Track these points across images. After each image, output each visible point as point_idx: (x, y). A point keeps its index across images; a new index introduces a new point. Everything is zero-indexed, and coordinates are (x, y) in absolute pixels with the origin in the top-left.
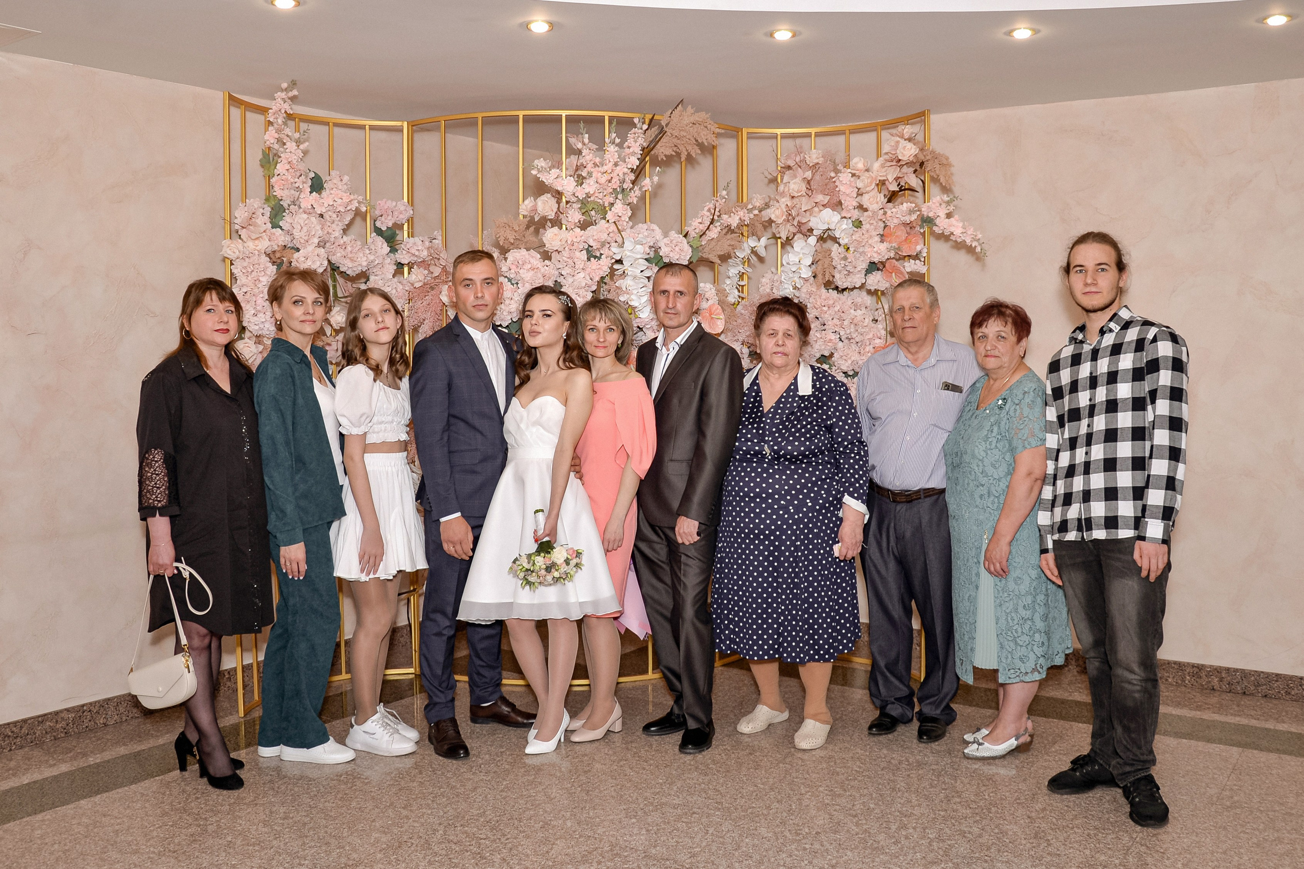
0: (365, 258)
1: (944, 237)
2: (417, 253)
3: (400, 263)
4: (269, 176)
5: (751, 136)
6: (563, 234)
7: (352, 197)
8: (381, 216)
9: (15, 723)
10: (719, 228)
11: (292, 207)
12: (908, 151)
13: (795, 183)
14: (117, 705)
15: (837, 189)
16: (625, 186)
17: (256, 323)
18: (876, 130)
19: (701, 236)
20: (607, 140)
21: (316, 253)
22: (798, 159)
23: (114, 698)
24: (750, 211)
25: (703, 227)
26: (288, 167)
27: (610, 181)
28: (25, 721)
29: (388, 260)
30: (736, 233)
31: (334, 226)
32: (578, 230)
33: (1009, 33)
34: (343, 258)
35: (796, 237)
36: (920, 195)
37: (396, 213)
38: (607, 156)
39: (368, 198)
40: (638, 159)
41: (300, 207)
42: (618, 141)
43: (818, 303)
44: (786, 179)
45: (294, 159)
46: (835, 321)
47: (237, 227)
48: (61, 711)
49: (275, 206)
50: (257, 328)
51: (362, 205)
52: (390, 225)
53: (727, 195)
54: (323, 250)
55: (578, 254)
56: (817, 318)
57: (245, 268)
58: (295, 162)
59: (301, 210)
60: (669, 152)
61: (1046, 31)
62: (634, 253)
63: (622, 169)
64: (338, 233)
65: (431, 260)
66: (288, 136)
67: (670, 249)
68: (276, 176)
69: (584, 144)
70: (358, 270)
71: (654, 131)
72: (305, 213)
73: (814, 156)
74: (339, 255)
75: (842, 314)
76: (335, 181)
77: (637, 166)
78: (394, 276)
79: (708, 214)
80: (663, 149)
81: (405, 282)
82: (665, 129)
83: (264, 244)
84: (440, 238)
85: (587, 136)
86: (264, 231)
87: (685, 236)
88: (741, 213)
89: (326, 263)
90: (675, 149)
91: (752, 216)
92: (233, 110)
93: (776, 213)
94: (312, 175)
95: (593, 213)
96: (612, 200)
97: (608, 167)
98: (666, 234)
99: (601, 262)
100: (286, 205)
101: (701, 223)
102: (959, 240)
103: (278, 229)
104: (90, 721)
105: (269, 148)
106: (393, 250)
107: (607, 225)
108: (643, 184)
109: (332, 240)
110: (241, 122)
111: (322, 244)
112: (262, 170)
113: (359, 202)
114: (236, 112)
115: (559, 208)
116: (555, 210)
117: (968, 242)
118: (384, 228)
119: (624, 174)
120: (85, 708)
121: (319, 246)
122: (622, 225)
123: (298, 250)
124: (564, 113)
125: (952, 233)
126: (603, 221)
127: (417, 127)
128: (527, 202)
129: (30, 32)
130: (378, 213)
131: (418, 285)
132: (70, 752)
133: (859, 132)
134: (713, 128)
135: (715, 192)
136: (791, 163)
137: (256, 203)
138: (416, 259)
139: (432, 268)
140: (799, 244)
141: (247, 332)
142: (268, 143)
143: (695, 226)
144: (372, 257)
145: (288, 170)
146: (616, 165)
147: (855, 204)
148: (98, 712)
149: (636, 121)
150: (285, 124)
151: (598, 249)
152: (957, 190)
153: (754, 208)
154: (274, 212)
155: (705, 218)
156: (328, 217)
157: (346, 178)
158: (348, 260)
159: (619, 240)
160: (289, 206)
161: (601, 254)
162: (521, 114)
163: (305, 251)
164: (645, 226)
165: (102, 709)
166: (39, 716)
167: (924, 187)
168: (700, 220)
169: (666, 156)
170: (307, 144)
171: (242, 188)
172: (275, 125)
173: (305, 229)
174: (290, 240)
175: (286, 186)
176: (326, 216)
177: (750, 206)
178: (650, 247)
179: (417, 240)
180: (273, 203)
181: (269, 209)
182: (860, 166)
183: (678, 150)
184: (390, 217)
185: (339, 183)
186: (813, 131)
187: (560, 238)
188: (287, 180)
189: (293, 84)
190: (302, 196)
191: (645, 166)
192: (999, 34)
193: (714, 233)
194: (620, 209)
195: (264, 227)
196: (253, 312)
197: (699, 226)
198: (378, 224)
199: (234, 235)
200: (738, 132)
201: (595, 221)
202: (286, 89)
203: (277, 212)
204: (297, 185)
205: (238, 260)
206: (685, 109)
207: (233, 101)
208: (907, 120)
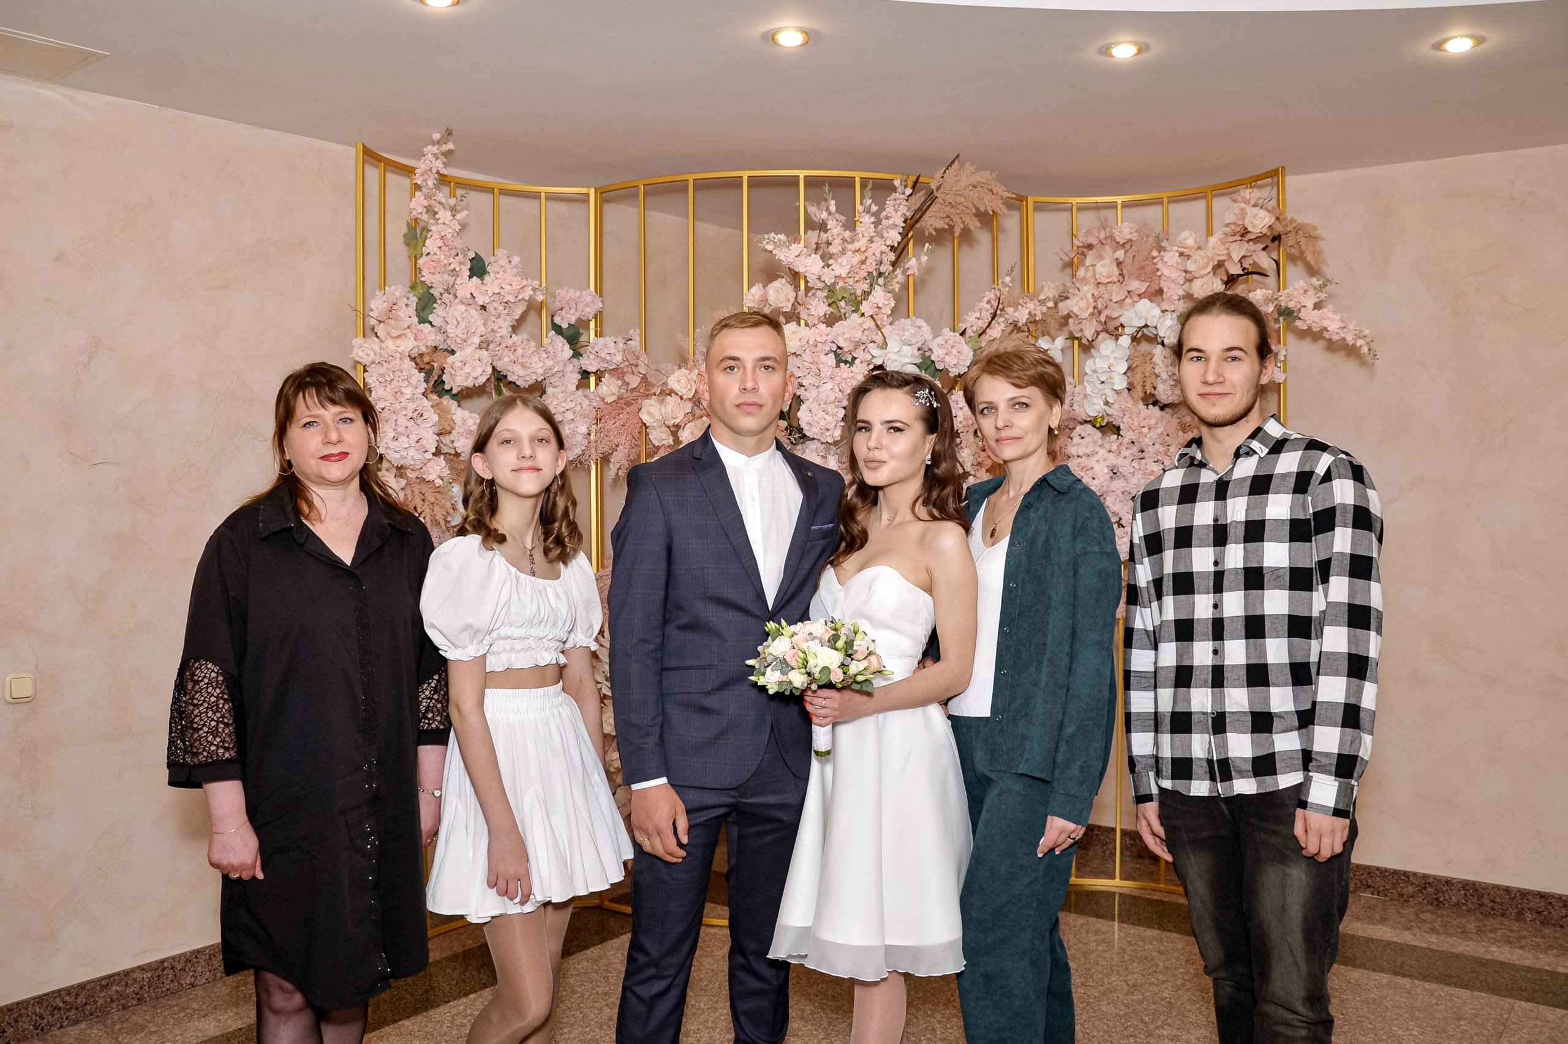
0: (541, 364)
1: (1314, 335)
2: (608, 358)
3: (585, 371)
4: (415, 257)
5: (1039, 207)
6: (803, 331)
7: (525, 282)
8: (562, 309)
9: (68, 990)
10: (1003, 326)
11: (446, 295)
12: (1260, 221)
13: (1103, 266)
14: (210, 959)
15: (1159, 273)
16: (883, 269)
17: (397, 449)
18: (1206, 197)
19: (980, 335)
20: (859, 208)
21: (477, 356)
22: (1102, 235)
23: (205, 948)
24: (1042, 302)
25: (982, 324)
26: (440, 243)
27: (863, 262)
28: (82, 986)
29: (570, 368)
30: (1023, 331)
31: (500, 321)
32: (823, 326)
33: (1438, 46)
34: (512, 364)
35: (1099, 337)
36: (1271, 280)
37: (580, 306)
38: (859, 228)
39: (544, 284)
40: (900, 233)
41: (456, 297)
42: (874, 208)
43: (1136, 424)
44: (1088, 261)
45: (448, 232)
46: (1158, 446)
47: (373, 322)
48: (133, 970)
49: (423, 295)
50: (397, 456)
51: (538, 293)
52: (573, 320)
53: (1011, 282)
54: (486, 353)
55: (823, 358)
56: (1133, 443)
57: (382, 376)
58: (449, 236)
59: (457, 300)
60: (941, 224)
61: (1495, 38)
62: (901, 356)
63: (879, 247)
64: (505, 331)
65: (627, 366)
66: (440, 203)
67: (945, 351)
68: (424, 256)
69: (830, 214)
70: (531, 380)
71: (920, 197)
72: (462, 303)
73: (1126, 231)
74: (506, 359)
75: (1167, 438)
76: (502, 263)
77: (899, 243)
78: (578, 388)
79: (988, 306)
80: (932, 221)
81: (591, 396)
82: (936, 194)
83: (408, 344)
84: (638, 338)
85: (833, 202)
86: (409, 327)
87: (963, 334)
88: (1031, 306)
89: (489, 370)
90: (947, 220)
91: (1044, 309)
92: (368, 168)
93: (1079, 305)
94: (472, 255)
95: (842, 304)
96: (866, 287)
97: (861, 244)
98: (936, 334)
99: (853, 368)
100: (436, 294)
101: (978, 319)
102: (1335, 338)
103: (427, 325)
104: (172, 981)
105: (416, 220)
106: (577, 355)
107: (861, 320)
108: (907, 266)
109: (498, 339)
110: (380, 188)
111: (484, 345)
112: (407, 248)
113: (534, 289)
114: (373, 173)
115: (796, 298)
116: (792, 300)
117: (1350, 339)
118: (565, 326)
119: (882, 253)
120: (166, 964)
121: (480, 347)
122: (882, 320)
123: (453, 352)
124: (802, 174)
125: (1325, 329)
126: (855, 316)
127: (606, 196)
128: (754, 290)
129: (94, 54)
130: (558, 305)
131: (610, 399)
132: (142, 1030)
133: (1183, 201)
134: (1000, 192)
135: (995, 277)
136: (1092, 240)
137: (398, 290)
138: (606, 365)
139: (627, 378)
140: (1106, 346)
141: (384, 461)
142: (414, 213)
143: (973, 321)
144: (550, 363)
145: (440, 247)
146: (871, 241)
147: (1181, 292)
148: (183, 969)
149: (897, 183)
150: (437, 187)
151: (850, 352)
152: (1328, 271)
153: (1048, 299)
154: (422, 304)
155: (984, 312)
156: (492, 310)
157: (516, 259)
158: (519, 367)
159: (879, 339)
160: (441, 294)
161: (854, 358)
162: (745, 175)
163: (462, 353)
164: (908, 322)
165: (189, 965)
166: (102, 978)
167: (1278, 269)
168: (978, 315)
169: (935, 229)
170: (465, 213)
171: (380, 272)
172: (424, 190)
173: (462, 324)
174: (442, 340)
175: (438, 270)
176: (490, 308)
177: (1042, 297)
178: (919, 349)
179: (609, 341)
180: (421, 292)
181: (415, 299)
182: (1190, 242)
183: (950, 222)
184: (573, 311)
185: (508, 266)
186: (1119, 199)
187: (799, 336)
188: (439, 261)
189: (449, 133)
190: (459, 281)
191: (907, 244)
192: (1423, 49)
193: (996, 331)
194: (880, 296)
195: (408, 322)
196: (392, 435)
197: (976, 323)
198: (557, 320)
199: (368, 331)
200: (1022, 201)
201: (845, 314)
202: (438, 142)
203: (426, 304)
204: (452, 267)
205: (373, 366)
206: (962, 165)
207: (369, 155)
208: (1252, 181)
